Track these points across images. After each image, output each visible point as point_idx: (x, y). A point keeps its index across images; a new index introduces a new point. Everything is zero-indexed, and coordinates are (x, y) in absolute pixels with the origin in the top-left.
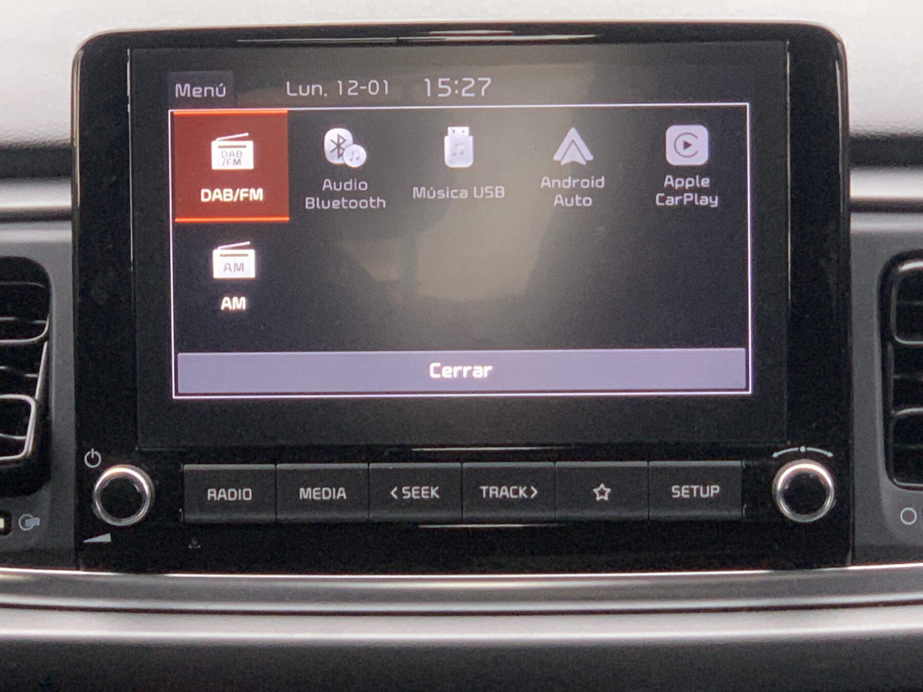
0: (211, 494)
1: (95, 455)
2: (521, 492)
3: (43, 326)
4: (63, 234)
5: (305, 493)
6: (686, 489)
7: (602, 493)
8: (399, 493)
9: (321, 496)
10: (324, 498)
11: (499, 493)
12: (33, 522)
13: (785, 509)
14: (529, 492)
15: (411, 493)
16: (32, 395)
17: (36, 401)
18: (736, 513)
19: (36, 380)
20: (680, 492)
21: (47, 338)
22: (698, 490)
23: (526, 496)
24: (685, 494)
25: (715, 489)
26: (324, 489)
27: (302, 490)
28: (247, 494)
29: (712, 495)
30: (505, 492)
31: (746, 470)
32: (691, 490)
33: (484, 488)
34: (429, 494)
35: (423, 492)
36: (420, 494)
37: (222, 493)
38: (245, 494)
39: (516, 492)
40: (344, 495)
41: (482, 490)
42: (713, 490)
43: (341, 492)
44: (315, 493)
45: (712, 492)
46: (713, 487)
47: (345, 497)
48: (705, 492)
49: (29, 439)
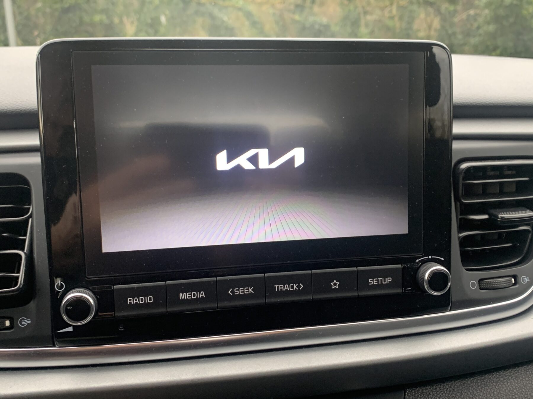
0: (130, 301)
1: (61, 284)
2: (295, 287)
5: (183, 296)
6: (375, 280)
7: (335, 284)
8: (233, 292)
9: (191, 297)
10: (193, 298)
11: (284, 288)
14: (299, 286)
15: (239, 291)
16: (23, 249)
17: (25, 253)
18: (399, 291)
19: (25, 240)
20: (373, 282)
21: (31, 216)
22: (382, 280)
23: (297, 289)
24: (375, 282)
25: (389, 279)
26: (193, 293)
27: (181, 294)
28: (150, 299)
29: (388, 283)
30: (287, 287)
31: (403, 269)
32: (378, 280)
34: (249, 291)
36: (244, 292)
37: (136, 300)
38: (149, 299)
39: (292, 287)
40: (204, 295)
42: (389, 280)
43: (202, 294)
44: (188, 296)
45: (388, 281)
46: (388, 278)
48: (385, 282)
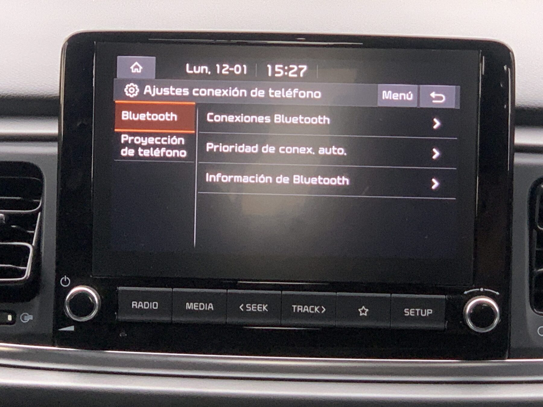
3: (39, 203)
4: (53, 149)
12: (29, 318)
13: (470, 324)
33: (294, 306)
35: (258, 308)
41: (293, 307)
47: (213, 309)
49: (28, 269)
